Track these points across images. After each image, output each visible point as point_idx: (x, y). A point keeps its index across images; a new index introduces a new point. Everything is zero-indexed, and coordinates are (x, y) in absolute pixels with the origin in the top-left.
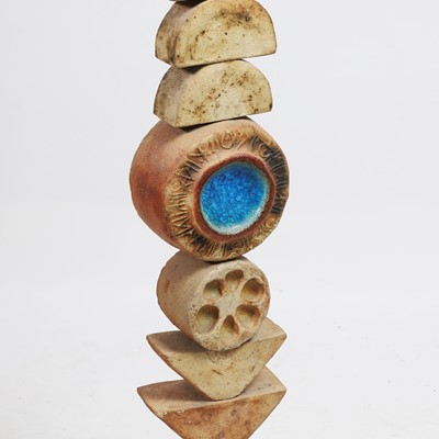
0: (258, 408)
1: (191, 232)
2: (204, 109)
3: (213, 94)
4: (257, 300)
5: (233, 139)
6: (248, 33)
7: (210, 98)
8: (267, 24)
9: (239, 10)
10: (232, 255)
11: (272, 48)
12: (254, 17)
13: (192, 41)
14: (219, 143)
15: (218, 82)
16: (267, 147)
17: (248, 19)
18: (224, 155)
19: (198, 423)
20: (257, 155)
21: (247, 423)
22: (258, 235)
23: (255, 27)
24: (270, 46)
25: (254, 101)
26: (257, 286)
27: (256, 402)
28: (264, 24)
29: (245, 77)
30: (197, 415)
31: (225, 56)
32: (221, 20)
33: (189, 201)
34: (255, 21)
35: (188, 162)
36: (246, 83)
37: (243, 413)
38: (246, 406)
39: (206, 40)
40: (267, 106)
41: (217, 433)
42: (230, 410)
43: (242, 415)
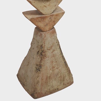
0: (57, 17)
19: (40, 21)
21: (54, 21)
27: (57, 15)
30: (40, 19)
38: (54, 16)
41: (45, 24)
42: (49, 18)
43: (52, 19)
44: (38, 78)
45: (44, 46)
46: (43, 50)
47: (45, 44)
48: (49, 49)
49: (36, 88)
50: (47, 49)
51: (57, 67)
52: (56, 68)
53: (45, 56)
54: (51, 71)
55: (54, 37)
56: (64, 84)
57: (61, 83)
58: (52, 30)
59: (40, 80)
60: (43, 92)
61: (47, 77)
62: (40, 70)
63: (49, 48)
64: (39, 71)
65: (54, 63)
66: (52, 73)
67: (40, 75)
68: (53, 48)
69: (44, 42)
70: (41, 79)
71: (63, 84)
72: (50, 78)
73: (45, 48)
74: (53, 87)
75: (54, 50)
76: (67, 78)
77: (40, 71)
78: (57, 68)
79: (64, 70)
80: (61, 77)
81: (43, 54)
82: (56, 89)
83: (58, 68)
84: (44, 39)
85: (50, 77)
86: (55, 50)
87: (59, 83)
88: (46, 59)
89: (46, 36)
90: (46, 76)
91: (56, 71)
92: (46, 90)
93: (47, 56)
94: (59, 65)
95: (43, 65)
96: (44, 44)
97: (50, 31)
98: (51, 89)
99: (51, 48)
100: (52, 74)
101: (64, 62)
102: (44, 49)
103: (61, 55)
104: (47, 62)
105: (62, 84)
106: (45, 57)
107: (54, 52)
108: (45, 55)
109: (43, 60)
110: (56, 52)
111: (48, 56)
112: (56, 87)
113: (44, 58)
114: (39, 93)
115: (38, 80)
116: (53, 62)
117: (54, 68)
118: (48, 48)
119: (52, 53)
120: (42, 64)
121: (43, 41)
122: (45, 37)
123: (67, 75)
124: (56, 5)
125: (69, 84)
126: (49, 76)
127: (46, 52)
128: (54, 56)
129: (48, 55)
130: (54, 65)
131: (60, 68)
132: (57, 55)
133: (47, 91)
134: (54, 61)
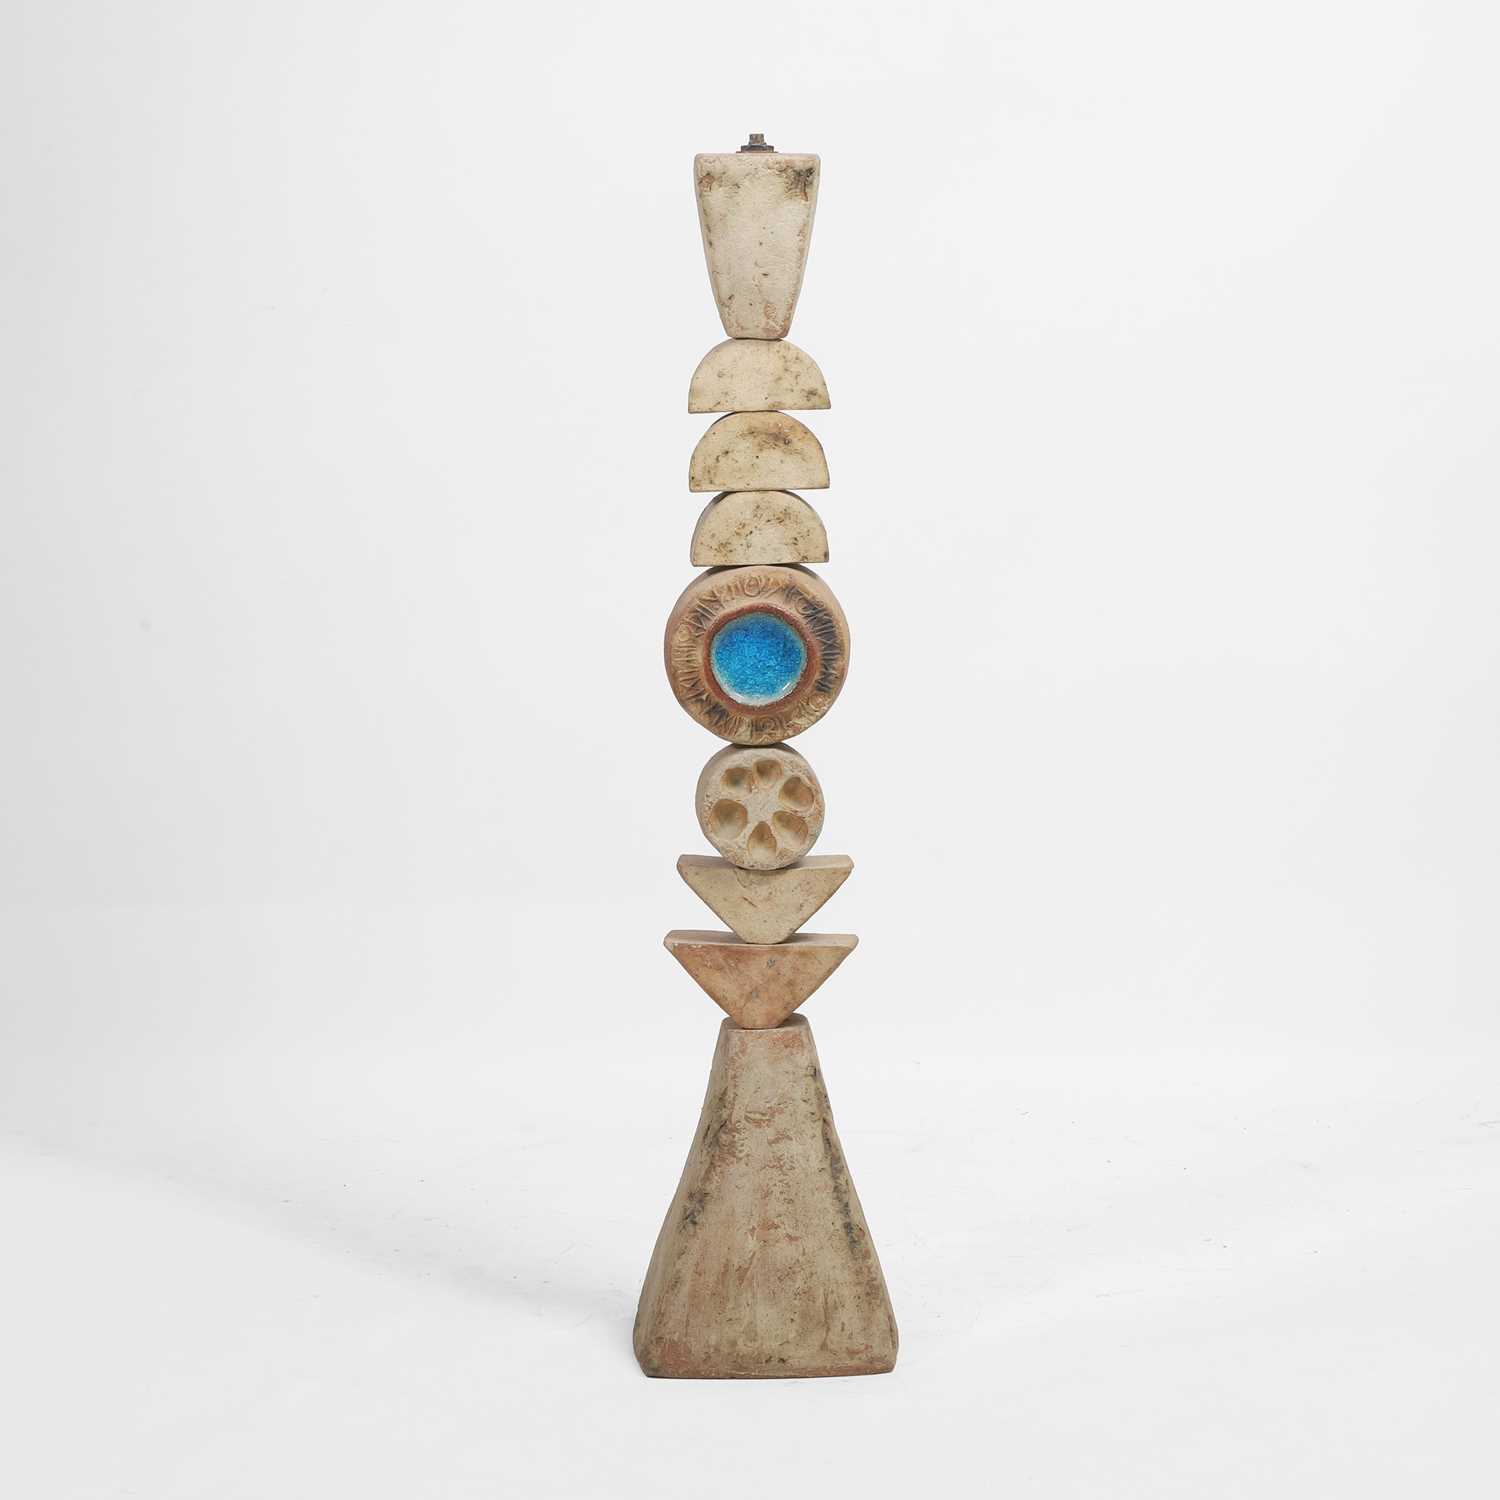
0: (805, 964)
1: (704, 697)
2: (730, 547)
3: (742, 530)
4: (805, 811)
5: (762, 585)
6: (788, 458)
7: (738, 534)
8: (815, 451)
9: (775, 430)
10: (765, 739)
11: (824, 483)
12: (795, 440)
13: (711, 461)
14: (739, 589)
15: (748, 514)
16: (807, 601)
17: (787, 442)
18: (745, 603)
19: (720, 969)
20: (793, 610)
21: (791, 983)
22: (800, 716)
23: (796, 452)
24: (820, 478)
25: (801, 545)
26: (802, 789)
27: (803, 954)
28: (813, 451)
29: (786, 513)
30: (719, 957)
31: (755, 484)
32: (750, 439)
33: (699, 655)
34: (797, 445)
35: (700, 607)
36: (787, 522)
37: (786, 965)
38: (789, 957)
39: (730, 462)
40: (820, 553)
41: (748, 988)
42: (766, 958)
43: (783, 971)
44: (679, 1258)
45: (734, 1099)
46: (725, 1116)
47: (740, 1091)
48: (758, 1123)
49: (663, 1315)
50: (747, 1118)
51: (790, 1231)
52: (781, 1232)
53: (731, 1149)
54: (752, 1244)
55: (790, 1068)
56: (824, 1346)
57: (803, 1334)
58: (782, 1030)
59: (688, 1274)
60: (697, 1349)
61: (726, 1266)
62: (697, 1219)
63: (758, 1116)
64: (691, 1227)
65: (776, 1206)
66: (758, 1255)
67: (695, 1246)
68: (781, 1121)
69: (735, 1077)
70: (694, 1268)
71: (817, 1344)
72: (741, 1279)
73: (737, 1107)
74: (752, 1334)
75: (782, 1137)
76: (848, 1317)
77: (695, 1223)
78: (789, 1236)
79: (832, 1265)
80: (807, 1294)
81: (724, 1137)
82: (774, 1361)
83: (796, 1239)
84: (737, 1064)
85: (742, 1273)
86: (791, 1133)
87: (794, 1326)
88: (735, 1169)
89: (748, 1051)
90: (724, 1261)
91: (784, 1252)
92: (713, 1339)
93: (741, 1152)
94: (806, 1226)
95: (715, 1195)
96: (735, 1086)
97: (775, 1030)
98: (740, 1342)
99: (769, 1120)
100: (755, 1261)
101: (839, 1224)
102: (730, 1115)
103: (826, 1177)
104: (739, 1182)
105: (816, 1339)
106: (732, 1159)
107: (781, 1145)
108: (732, 1144)
109: (718, 1170)
110: (792, 1148)
111: (748, 1155)
112: (771, 1346)
113: (723, 1160)
114: (673, 1344)
115: (679, 1271)
116: (767, 1194)
117: (772, 1231)
118: (752, 1116)
119: (771, 1143)
120: (711, 1187)
121: (731, 1073)
122: (743, 1052)
123: (850, 1303)
124: (801, 906)
125: (855, 1362)
126: (736, 1261)
127: (737, 1130)
128: (778, 1164)
129: (746, 1150)
130: (772, 1213)
131: (810, 1244)
132: (796, 1165)
133: (717, 1350)
134: (776, 1190)
